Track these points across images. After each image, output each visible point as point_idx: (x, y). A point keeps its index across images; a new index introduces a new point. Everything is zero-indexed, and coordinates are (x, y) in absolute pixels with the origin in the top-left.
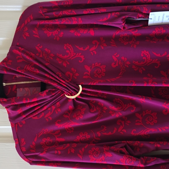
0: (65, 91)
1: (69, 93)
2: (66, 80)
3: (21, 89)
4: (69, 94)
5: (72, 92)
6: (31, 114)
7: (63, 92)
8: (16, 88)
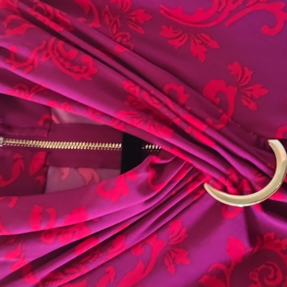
0: (205, 170)
1: (226, 177)
2: (209, 120)
3: (66, 170)
4: (227, 184)
5: (238, 174)
6: (62, 270)
7: (199, 177)
8: (45, 166)
